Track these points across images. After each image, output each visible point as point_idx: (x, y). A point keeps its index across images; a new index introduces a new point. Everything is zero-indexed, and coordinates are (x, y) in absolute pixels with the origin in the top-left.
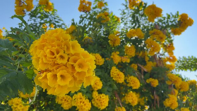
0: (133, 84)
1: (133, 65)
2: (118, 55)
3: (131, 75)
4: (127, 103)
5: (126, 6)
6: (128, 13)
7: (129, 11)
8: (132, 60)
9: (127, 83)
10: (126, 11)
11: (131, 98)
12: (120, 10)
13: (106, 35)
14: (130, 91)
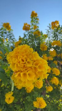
0: (56, 72)
1: (55, 61)
2: (46, 56)
3: (54, 68)
4: (52, 83)
5: (50, 27)
6: (51, 32)
7: (51, 30)
8: (54, 58)
9: (52, 72)
10: (49, 30)
11: (55, 80)
12: (46, 29)
13: (38, 45)
14: (54, 77)
